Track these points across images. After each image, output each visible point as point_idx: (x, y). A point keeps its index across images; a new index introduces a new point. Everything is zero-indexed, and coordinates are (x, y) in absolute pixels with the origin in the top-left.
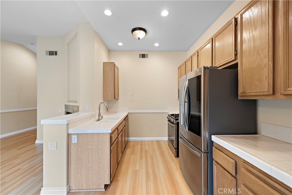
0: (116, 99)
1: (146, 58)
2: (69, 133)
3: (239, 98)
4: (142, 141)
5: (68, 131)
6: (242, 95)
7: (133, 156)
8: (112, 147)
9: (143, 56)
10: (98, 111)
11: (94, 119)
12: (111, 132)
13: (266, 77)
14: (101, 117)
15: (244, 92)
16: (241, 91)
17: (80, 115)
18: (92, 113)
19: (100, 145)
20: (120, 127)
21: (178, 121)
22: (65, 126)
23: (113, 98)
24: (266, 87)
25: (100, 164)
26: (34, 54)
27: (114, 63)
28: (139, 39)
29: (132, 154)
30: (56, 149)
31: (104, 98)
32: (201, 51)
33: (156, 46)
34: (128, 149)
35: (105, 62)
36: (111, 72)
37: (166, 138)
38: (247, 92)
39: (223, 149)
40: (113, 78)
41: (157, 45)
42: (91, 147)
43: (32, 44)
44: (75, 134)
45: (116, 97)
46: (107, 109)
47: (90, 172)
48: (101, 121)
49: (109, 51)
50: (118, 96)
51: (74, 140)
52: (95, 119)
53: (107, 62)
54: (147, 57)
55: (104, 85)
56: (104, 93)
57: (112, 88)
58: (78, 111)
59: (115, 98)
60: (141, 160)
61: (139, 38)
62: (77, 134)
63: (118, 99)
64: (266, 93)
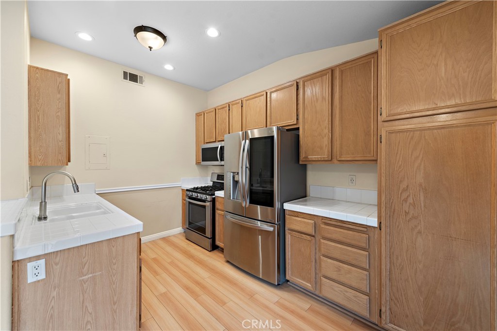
1: (138, 84)
3: (301, 163)
6: (304, 160)
9: (133, 78)
13: (326, 145)
15: (306, 157)
16: (304, 156)
21: (213, 197)
23: (65, 160)
24: (326, 153)
27: (67, 75)
28: (150, 50)
31: (31, 160)
32: (248, 101)
33: (166, 69)
35: (37, 68)
37: (179, 230)
38: (309, 157)
39: (299, 214)
41: (169, 67)
42: (91, 275)
44: (38, 258)
51: (35, 273)
54: (141, 82)
56: (30, 146)
61: (151, 48)
62: (46, 256)
64: (326, 159)
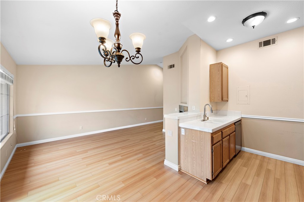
0: (224, 101)
1: (271, 45)
2: (179, 126)
4: (264, 157)
5: (178, 125)
7: (245, 169)
8: (213, 147)
10: (203, 112)
11: (199, 119)
12: (211, 132)
14: (206, 118)
17: (188, 114)
18: (197, 113)
19: (202, 142)
20: (225, 130)
22: (177, 121)
23: (221, 99)
25: (202, 158)
26: (162, 69)
27: (221, 63)
28: (254, 28)
29: (244, 166)
30: (171, 136)
31: (210, 100)
34: (240, 159)
35: (212, 65)
36: (218, 73)
40: (220, 78)
42: (195, 141)
43: (161, 63)
44: (183, 128)
45: (225, 99)
46: (212, 110)
47: (194, 162)
48: (207, 122)
49: (217, 52)
50: (228, 98)
51: (183, 132)
52: (201, 119)
53: (213, 64)
54: (274, 43)
55: (210, 87)
56: (210, 95)
57: (220, 90)
58: (187, 111)
59: (222, 100)
60: (256, 177)
61: (254, 26)
62: (185, 129)
63: (228, 101)
